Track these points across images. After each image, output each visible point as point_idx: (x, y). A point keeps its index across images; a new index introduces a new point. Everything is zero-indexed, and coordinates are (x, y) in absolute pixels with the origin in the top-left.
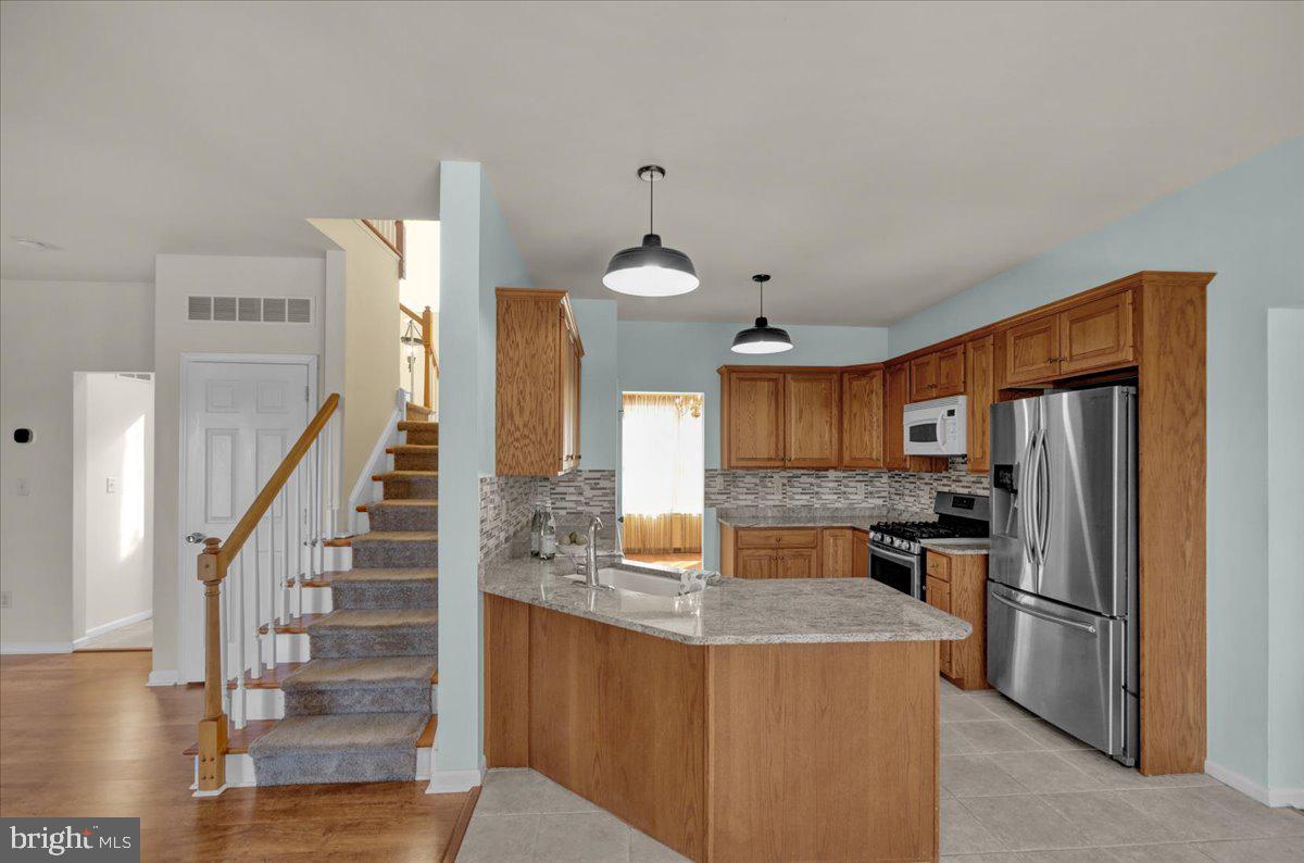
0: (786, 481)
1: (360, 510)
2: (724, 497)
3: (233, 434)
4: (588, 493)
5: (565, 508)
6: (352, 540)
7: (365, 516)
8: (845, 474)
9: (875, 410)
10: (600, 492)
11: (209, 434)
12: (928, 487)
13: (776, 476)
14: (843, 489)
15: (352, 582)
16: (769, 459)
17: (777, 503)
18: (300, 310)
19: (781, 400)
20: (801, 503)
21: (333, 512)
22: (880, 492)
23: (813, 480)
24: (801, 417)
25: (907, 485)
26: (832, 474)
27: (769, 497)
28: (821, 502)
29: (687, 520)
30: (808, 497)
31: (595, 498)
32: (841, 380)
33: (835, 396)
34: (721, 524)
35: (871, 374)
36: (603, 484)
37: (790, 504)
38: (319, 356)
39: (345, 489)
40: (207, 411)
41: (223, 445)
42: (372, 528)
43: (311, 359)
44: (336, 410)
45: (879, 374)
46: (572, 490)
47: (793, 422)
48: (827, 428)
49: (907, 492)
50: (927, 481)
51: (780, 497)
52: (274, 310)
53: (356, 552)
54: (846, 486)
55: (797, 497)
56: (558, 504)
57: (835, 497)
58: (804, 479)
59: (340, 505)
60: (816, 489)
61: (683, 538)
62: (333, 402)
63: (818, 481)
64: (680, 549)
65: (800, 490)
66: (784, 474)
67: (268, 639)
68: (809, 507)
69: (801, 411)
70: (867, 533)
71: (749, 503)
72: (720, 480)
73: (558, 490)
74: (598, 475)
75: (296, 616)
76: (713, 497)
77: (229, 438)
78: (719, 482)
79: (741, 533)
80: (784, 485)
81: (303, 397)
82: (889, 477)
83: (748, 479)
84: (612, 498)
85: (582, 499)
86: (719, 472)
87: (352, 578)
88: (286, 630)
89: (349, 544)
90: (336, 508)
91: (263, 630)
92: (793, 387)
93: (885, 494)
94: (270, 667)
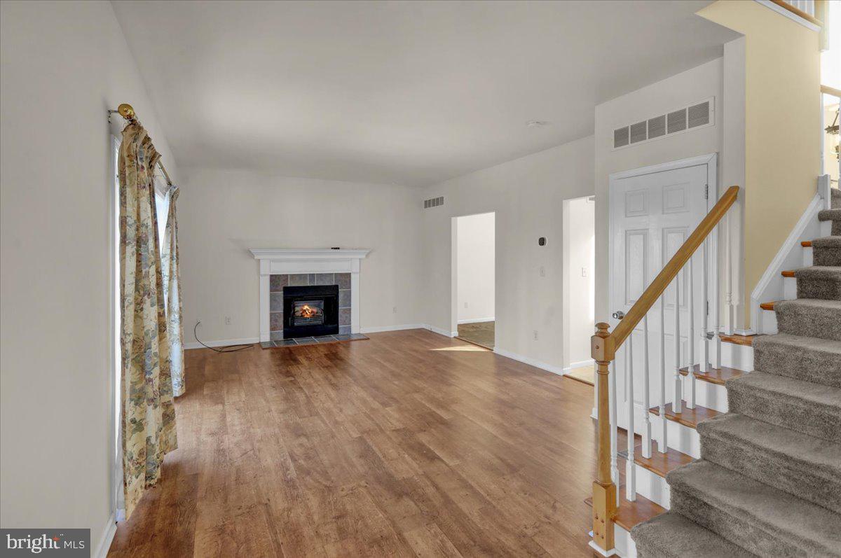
1: (764, 307)
3: (644, 233)
6: (753, 340)
7: (771, 316)
11: (627, 234)
15: (752, 388)
18: (700, 114)
21: (731, 307)
38: (718, 153)
39: (746, 285)
40: (626, 216)
41: (637, 241)
42: (781, 329)
43: (711, 158)
44: (735, 203)
52: (677, 121)
53: (758, 354)
59: (740, 300)
62: (732, 196)
67: (688, 381)
75: (715, 366)
77: (642, 236)
81: (704, 193)
87: (751, 383)
88: (704, 378)
89: (749, 344)
90: (735, 302)
91: (683, 372)
94: (690, 406)
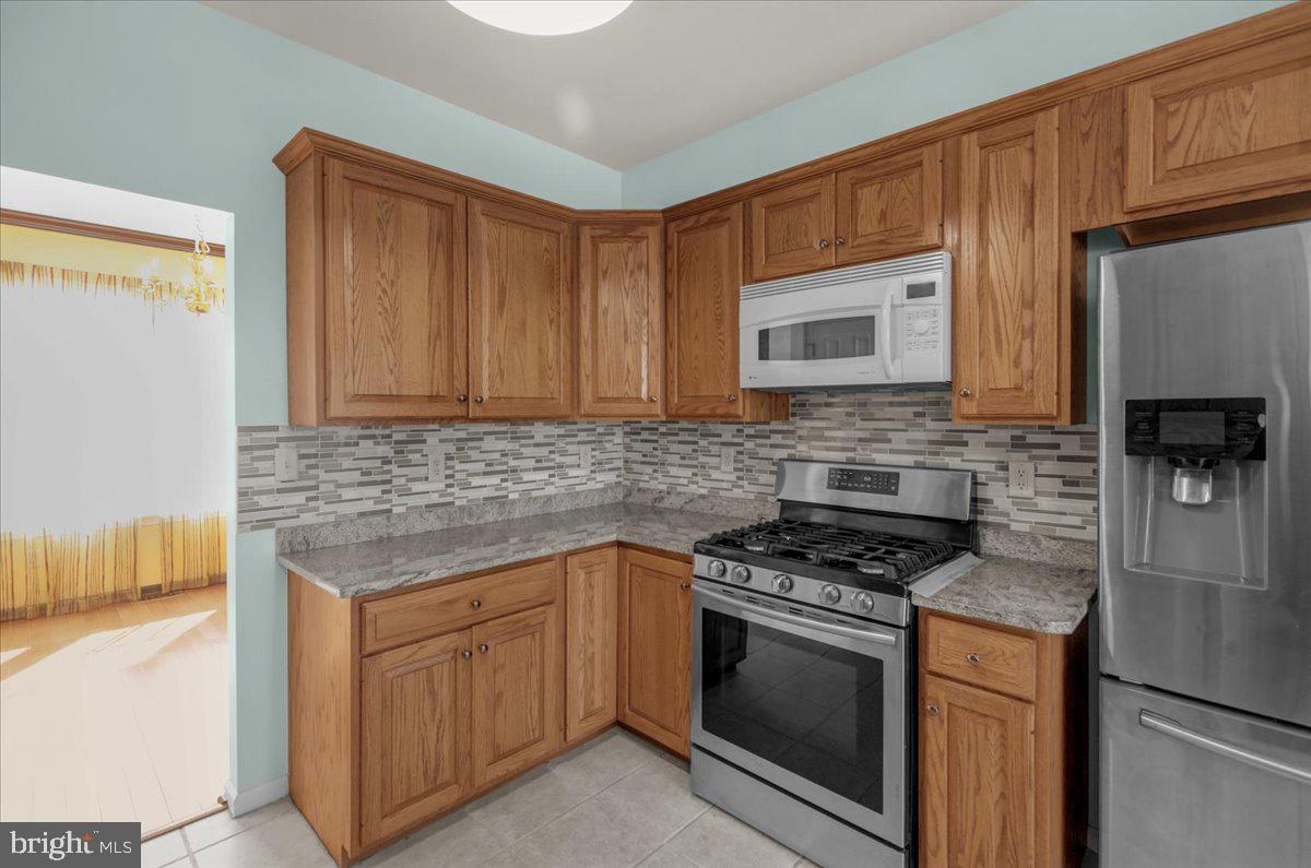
0: (451, 448)
2: (300, 498)
8: (562, 430)
12: (732, 451)
13: (432, 439)
14: (557, 458)
16: (433, 398)
17: (435, 498)
19: (459, 257)
20: (485, 493)
22: (610, 460)
23: (502, 445)
24: (502, 304)
25: (674, 448)
26: (540, 431)
27: (417, 487)
28: (521, 487)
29: (178, 528)
30: (495, 480)
32: (576, 239)
33: (564, 271)
34: (290, 574)
35: (638, 233)
37: (461, 497)
45: (654, 233)
47: (486, 310)
48: (551, 335)
49: (670, 459)
50: (727, 437)
51: (442, 486)
54: (564, 453)
55: (476, 481)
57: (545, 474)
58: (489, 443)
60: (512, 463)
61: (167, 564)
63: (516, 446)
64: (159, 587)
65: (481, 467)
66: (448, 432)
68: (500, 501)
69: (502, 292)
70: (689, 561)
71: (371, 506)
72: (285, 457)
76: (264, 501)
78: (284, 462)
79: (371, 608)
82: (626, 433)
83: (365, 448)
86: (282, 434)
92: (486, 231)
93: (619, 464)
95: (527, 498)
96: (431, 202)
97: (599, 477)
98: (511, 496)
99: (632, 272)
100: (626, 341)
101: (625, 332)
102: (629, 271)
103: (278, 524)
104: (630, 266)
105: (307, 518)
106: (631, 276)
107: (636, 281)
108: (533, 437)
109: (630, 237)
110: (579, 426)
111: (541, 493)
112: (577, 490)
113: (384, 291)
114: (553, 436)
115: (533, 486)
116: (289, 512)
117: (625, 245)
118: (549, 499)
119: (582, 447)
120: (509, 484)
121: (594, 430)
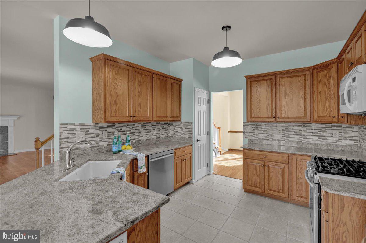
0: (284, 128)
2: (252, 134)
4: (184, 130)
5: (177, 135)
8: (324, 126)
9: (333, 87)
10: (188, 130)
14: (322, 134)
17: (280, 139)
19: (274, 88)
22: (351, 136)
24: (286, 96)
26: (314, 125)
27: (275, 135)
28: (307, 140)
30: (298, 137)
31: (186, 132)
36: (189, 127)
37: (287, 139)
45: (335, 66)
46: (179, 129)
48: (302, 101)
54: (324, 132)
56: (176, 134)
57: (316, 138)
58: (296, 128)
60: (303, 133)
63: (305, 129)
65: (293, 133)
68: (299, 142)
69: (286, 93)
71: (264, 138)
72: (250, 127)
73: (176, 128)
74: (187, 124)
76: (247, 134)
79: (246, 151)
80: (283, 130)
83: (264, 127)
84: (191, 132)
85: (182, 132)
86: (249, 123)
93: (356, 138)
95: (309, 143)
96: (267, 80)
97: (343, 141)
98: (303, 142)
99: (328, 79)
100: (326, 100)
101: (326, 98)
102: (327, 79)
103: (249, 138)
104: (327, 78)
105: (253, 138)
106: (327, 81)
107: (329, 81)
108: (311, 127)
109: (327, 69)
110: (332, 125)
111: (314, 142)
112: (331, 144)
113: (257, 99)
114: (320, 127)
115: (311, 140)
116: (250, 136)
117: (326, 72)
118: (317, 144)
119: (333, 131)
120: (302, 138)
121: (341, 126)
